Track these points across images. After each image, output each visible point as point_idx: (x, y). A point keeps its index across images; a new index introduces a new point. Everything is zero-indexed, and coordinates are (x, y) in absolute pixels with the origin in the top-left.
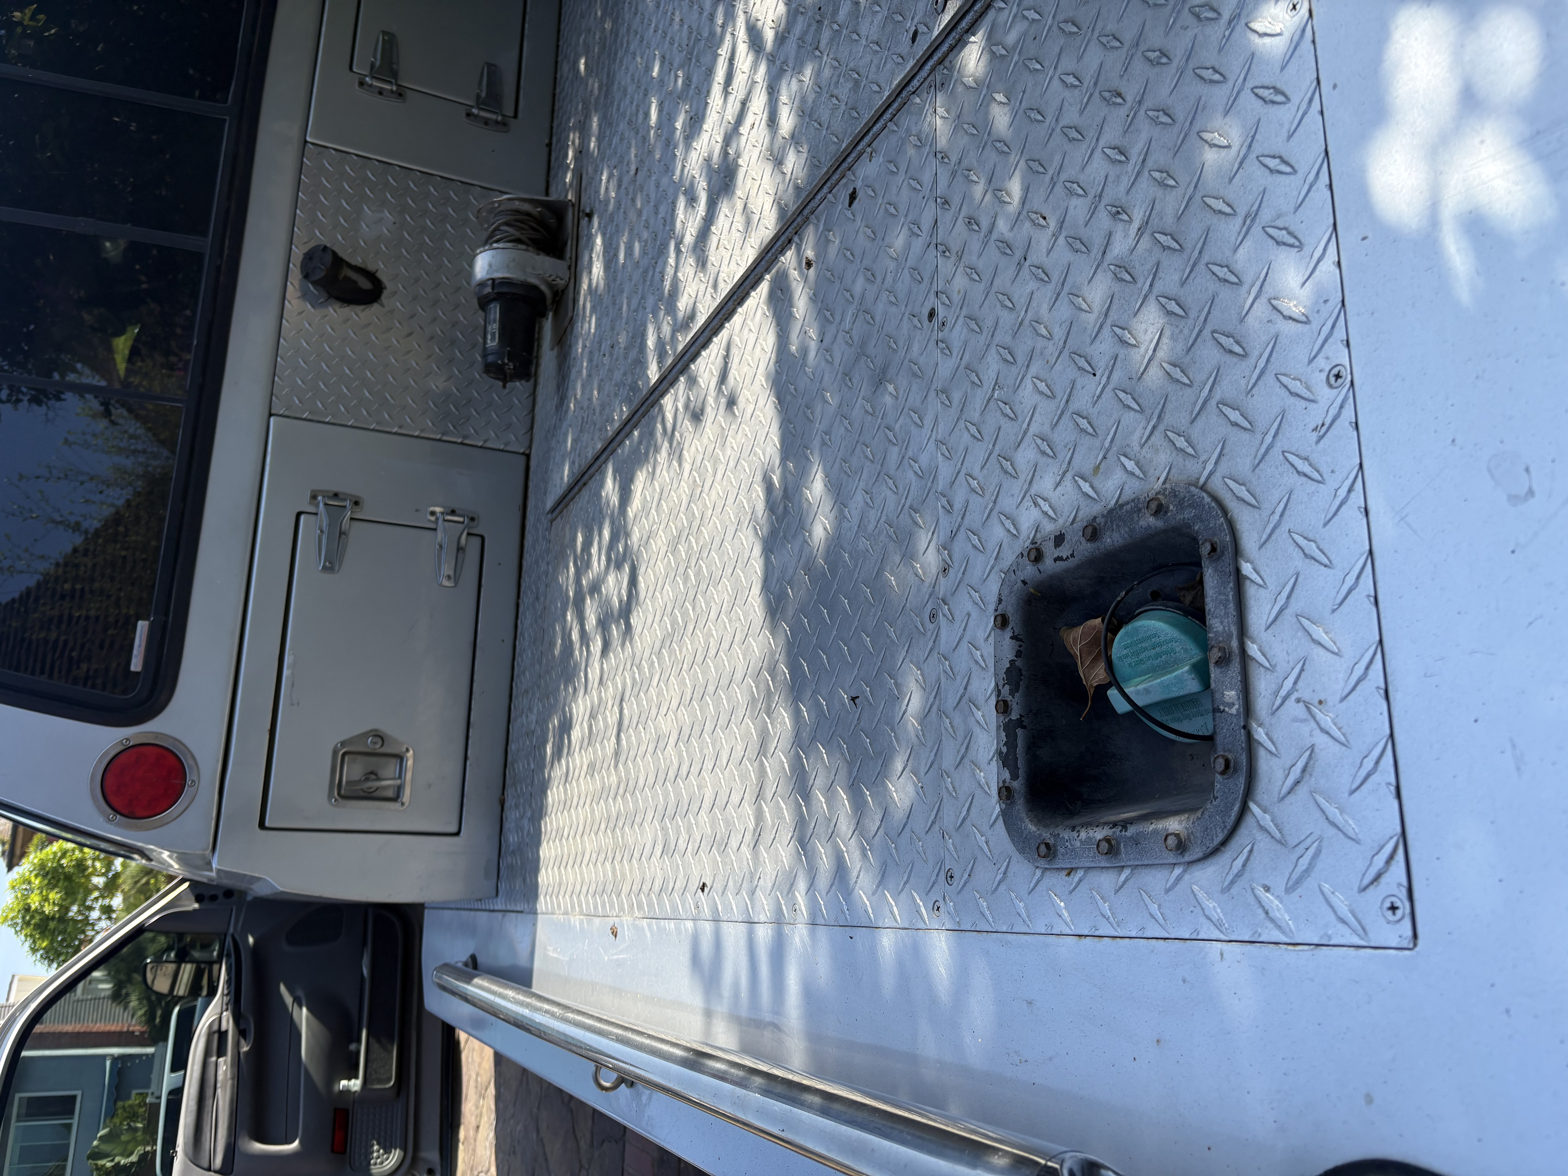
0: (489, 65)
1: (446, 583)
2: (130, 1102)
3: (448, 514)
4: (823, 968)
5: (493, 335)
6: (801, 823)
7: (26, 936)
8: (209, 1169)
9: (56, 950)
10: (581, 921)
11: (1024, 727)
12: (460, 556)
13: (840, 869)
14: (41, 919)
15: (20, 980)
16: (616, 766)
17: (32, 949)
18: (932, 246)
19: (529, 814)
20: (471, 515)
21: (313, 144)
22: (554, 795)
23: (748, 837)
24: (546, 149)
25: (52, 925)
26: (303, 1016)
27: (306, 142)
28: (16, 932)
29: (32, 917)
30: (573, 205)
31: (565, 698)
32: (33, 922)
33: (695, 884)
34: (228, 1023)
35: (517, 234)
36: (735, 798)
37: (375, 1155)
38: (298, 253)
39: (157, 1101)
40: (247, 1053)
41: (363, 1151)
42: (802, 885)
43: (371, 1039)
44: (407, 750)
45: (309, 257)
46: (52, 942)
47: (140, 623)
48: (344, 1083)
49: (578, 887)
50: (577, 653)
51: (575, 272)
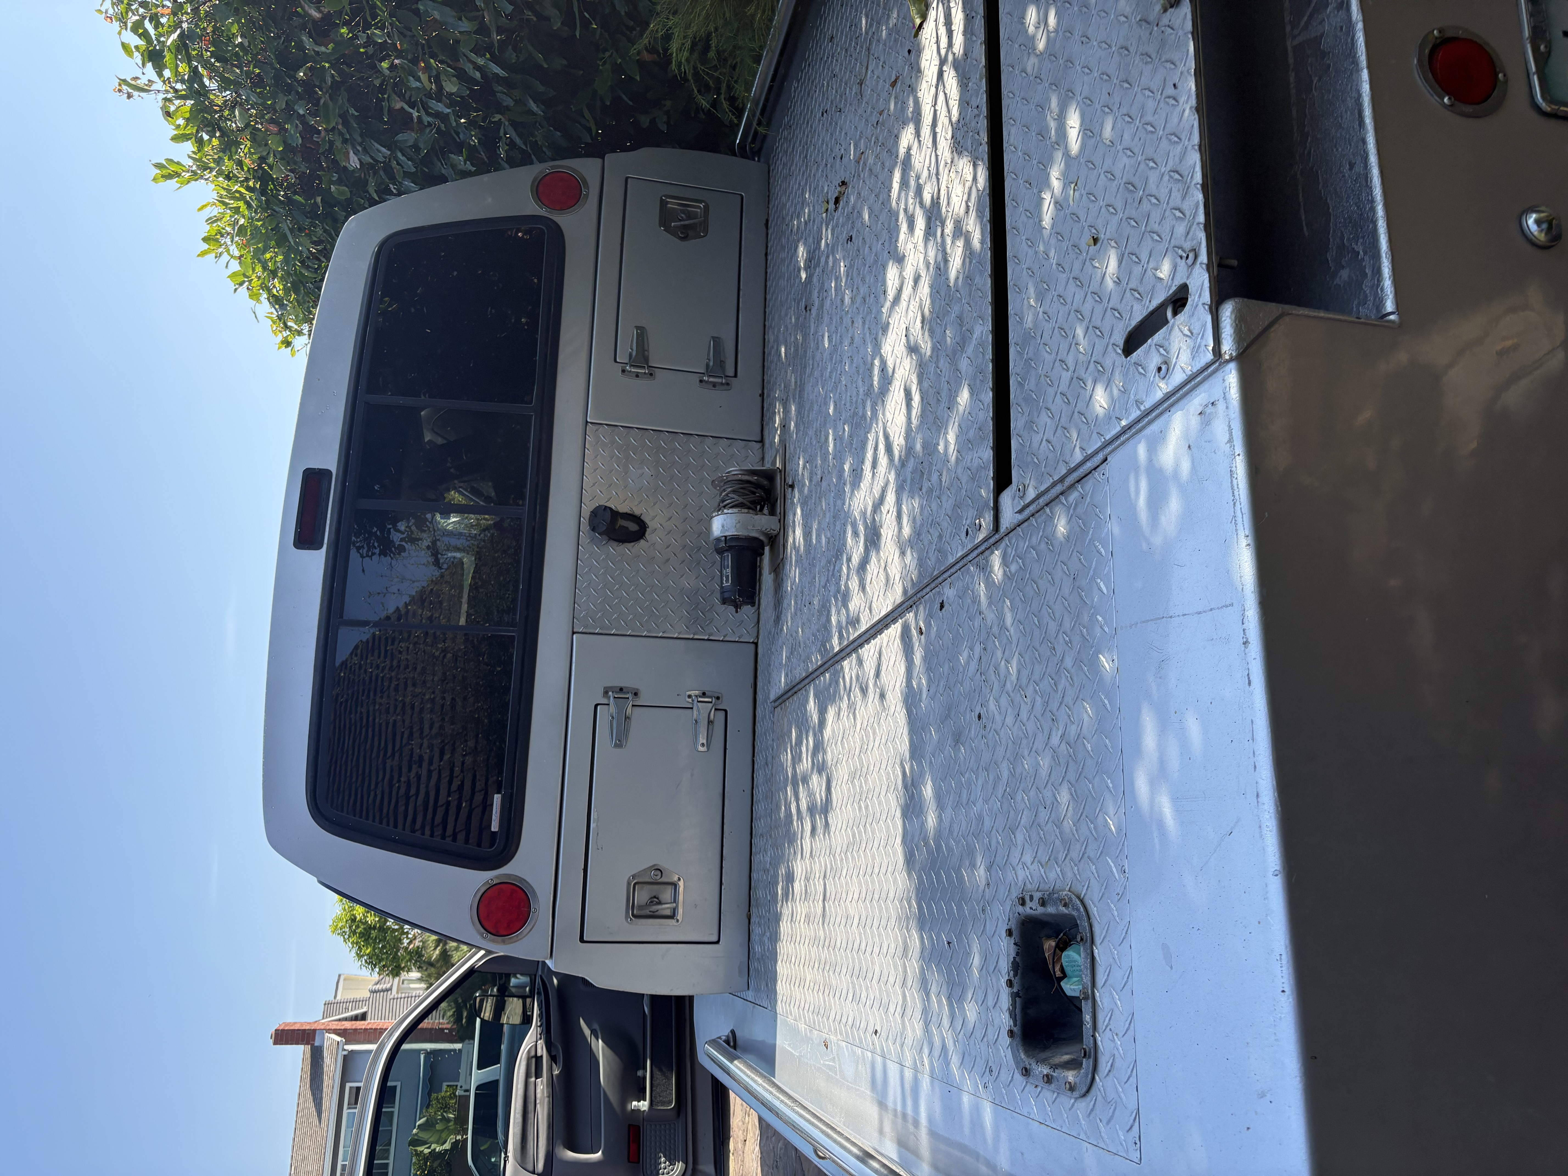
0: (715, 339)
1: (701, 749)
2: (443, 1094)
3: (700, 697)
4: (937, 1107)
5: (727, 577)
6: (925, 1011)
7: (353, 943)
8: (533, 1172)
9: (378, 956)
10: (805, 1029)
11: (1020, 997)
12: (710, 727)
13: (944, 1047)
14: (364, 929)
15: (345, 980)
16: (823, 924)
17: (357, 954)
18: (979, 673)
19: (768, 934)
20: (716, 695)
21: (591, 423)
22: (785, 927)
23: (899, 1009)
24: (760, 399)
25: (374, 933)
26: (599, 1047)
27: (587, 422)
28: (345, 941)
29: (358, 927)
30: (780, 471)
31: (789, 855)
32: (358, 931)
33: (871, 1030)
34: (542, 1051)
35: (741, 500)
36: (892, 980)
37: (663, 1165)
38: (586, 511)
39: (467, 1093)
40: (558, 1076)
41: (653, 1161)
42: (926, 1051)
43: (654, 1068)
44: (679, 879)
45: (594, 513)
46: (374, 949)
47: (496, 796)
48: (635, 1103)
49: (803, 1003)
50: (795, 823)
51: (784, 526)
